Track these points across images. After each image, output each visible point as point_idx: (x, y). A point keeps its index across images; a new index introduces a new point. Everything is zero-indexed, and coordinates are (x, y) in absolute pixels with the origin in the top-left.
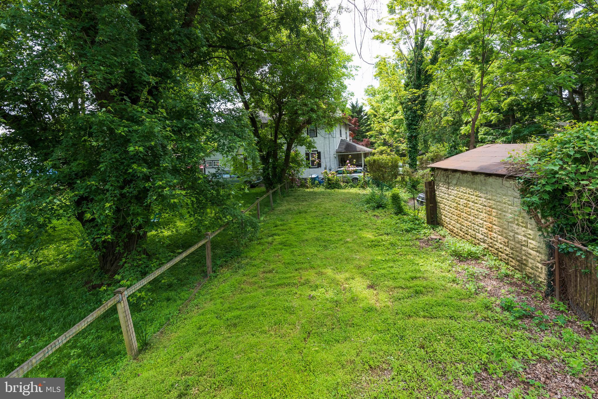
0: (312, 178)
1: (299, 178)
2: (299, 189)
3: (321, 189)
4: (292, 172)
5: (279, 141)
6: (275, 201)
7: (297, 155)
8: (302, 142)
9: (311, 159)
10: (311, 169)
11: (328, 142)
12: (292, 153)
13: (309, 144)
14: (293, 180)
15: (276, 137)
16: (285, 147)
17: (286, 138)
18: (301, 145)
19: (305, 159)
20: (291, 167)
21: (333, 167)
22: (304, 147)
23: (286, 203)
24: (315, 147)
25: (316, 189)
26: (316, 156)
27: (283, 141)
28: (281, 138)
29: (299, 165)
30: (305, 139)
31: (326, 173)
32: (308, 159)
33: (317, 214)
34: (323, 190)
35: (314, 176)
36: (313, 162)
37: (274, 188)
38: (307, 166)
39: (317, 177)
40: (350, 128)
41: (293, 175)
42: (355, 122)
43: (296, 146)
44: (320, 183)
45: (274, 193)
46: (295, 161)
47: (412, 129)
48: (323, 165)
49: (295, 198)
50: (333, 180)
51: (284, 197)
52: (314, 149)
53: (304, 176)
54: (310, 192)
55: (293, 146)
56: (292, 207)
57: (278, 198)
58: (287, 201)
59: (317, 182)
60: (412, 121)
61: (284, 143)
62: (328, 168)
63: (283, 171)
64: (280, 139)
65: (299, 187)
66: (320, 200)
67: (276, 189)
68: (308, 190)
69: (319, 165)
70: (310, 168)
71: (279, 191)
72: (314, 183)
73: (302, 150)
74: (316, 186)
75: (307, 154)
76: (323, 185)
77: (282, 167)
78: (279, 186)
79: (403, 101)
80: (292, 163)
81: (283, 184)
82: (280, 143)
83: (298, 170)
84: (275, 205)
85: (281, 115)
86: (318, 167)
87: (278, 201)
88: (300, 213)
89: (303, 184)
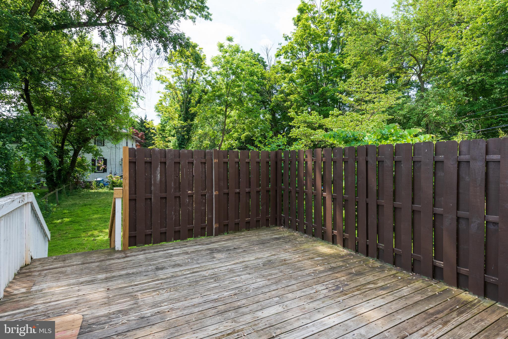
0: (97, 181)
1: (84, 182)
2: (83, 190)
3: (105, 190)
4: (77, 176)
5: (65, 148)
6: (60, 199)
7: (83, 160)
8: (89, 150)
9: (97, 164)
10: (96, 174)
11: (114, 152)
12: (79, 159)
13: (96, 152)
14: (77, 183)
15: (63, 144)
16: (71, 154)
17: (73, 146)
18: (88, 153)
19: (91, 164)
20: (77, 171)
21: (118, 172)
22: (91, 154)
23: (71, 200)
24: (102, 155)
25: (100, 190)
26: (102, 163)
27: (70, 147)
28: (68, 145)
29: (85, 169)
30: (92, 148)
31: (111, 177)
32: (94, 165)
33: (100, 205)
34: (106, 191)
35: (99, 179)
36: (99, 167)
37: (60, 187)
38: (93, 171)
39: (102, 180)
40: (136, 141)
41: (78, 178)
42: (142, 135)
43: (83, 153)
44: (105, 185)
45: (60, 192)
46: (81, 165)
47: (181, 147)
48: (109, 170)
49: (80, 197)
50: (117, 183)
51: (69, 196)
52: (101, 157)
53: (88, 179)
54: (95, 192)
55: (80, 152)
56: (77, 202)
57: (62, 196)
58: (72, 199)
59: (101, 184)
60: (182, 142)
61: (71, 150)
62: (113, 173)
63: (68, 174)
64: (66, 145)
65: (84, 188)
66: (103, 197)
67: (61, 188)
68: (93, 191)
69: (105, 170)
70: (95, 172)
71: (64, 190)
72: (99, 185)
73: (89, 157)
74: (101, 188)
75: (93, 161)
76: (108, 187)
77: (68, 170)
78: (64, 186)
79: (176, 127)
80: (78, 167)
81: (67, 185)
82: (67, 150)
83: (83, 174)
84: (61, 201)
85: (70, 126)
86: (104, 172)
87: (63, 199)
88: (85, 205)
89: (88, 185)
